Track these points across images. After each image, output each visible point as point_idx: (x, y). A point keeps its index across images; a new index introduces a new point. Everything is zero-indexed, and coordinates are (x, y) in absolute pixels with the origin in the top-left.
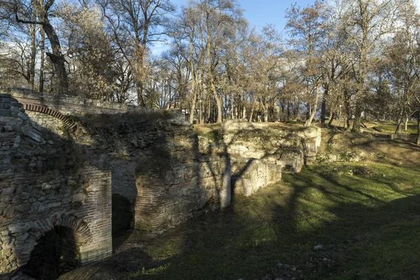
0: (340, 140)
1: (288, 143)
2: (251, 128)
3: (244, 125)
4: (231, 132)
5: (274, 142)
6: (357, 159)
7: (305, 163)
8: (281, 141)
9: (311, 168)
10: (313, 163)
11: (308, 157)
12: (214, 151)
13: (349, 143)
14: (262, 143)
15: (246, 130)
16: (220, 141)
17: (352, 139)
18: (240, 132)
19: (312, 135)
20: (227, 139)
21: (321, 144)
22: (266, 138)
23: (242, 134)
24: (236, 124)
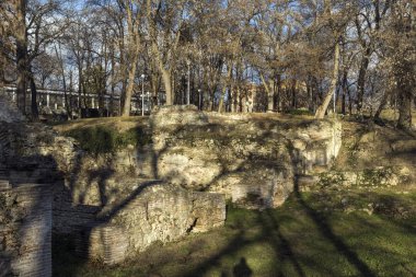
0: (371, 145)
1: (263, 151)
2: (200, 123)
3: (190, 117)
4: (164, 130)
5: (238, 148)
6: (394, 181)
7: (296, 187)
8: (251, 147)
9: (305, 198)
10: (312, 188)
11: (304, 176)
12: (84, 167)
13: (387, 149)
14: (217, 150)
15: (192, 126)
16: (147, 146)
17: (392, 141)
18: (180, 129)
19: (324, 134)
20: (159, 141)
21: (341, 152)
22: (224, 142)
23: (184, 134)
24: (175, 115)
